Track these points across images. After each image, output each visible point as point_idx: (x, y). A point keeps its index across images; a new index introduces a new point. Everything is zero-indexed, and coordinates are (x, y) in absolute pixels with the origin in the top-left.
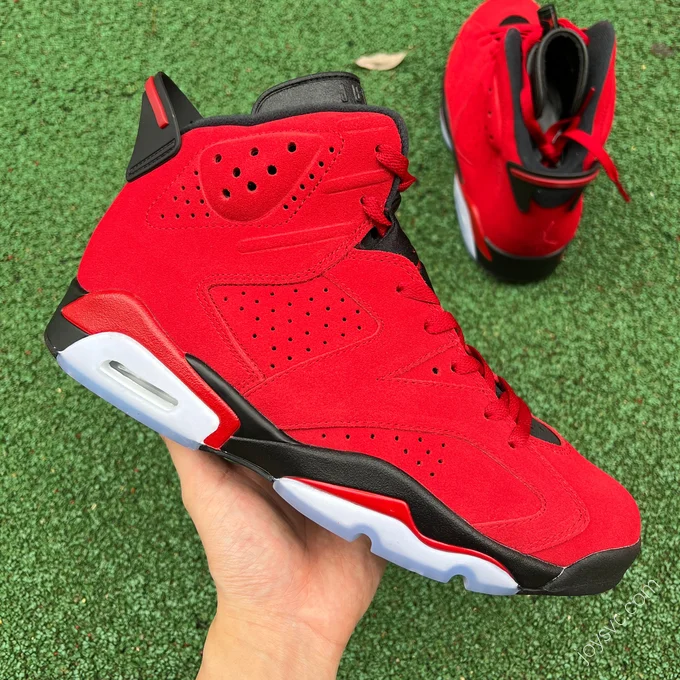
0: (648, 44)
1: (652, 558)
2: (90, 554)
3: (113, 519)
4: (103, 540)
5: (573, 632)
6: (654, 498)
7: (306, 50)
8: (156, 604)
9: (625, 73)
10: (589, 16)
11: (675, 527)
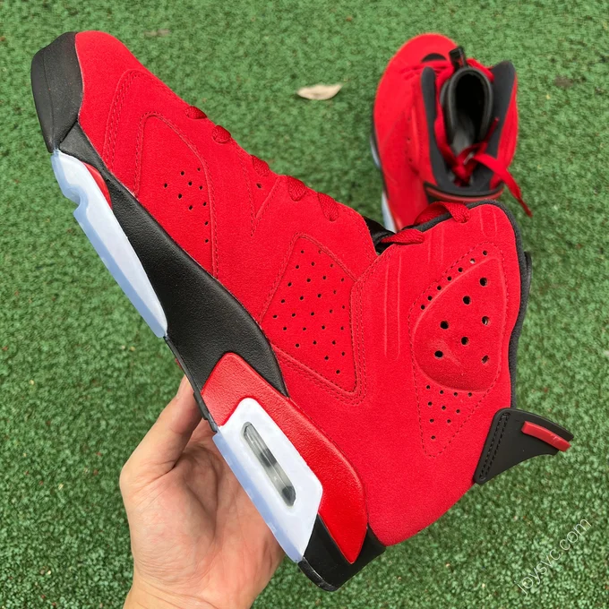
0: (552, 77)
1: (557, 531)
2: (56, 530)
3: (77, 498)
4: (68, 517)
5: (487, 598)
6: (559, 477)
7: (254, 82)
8: (114, 576)
9: (532, 103)
10: (500, 53)
11: (577, 503)
